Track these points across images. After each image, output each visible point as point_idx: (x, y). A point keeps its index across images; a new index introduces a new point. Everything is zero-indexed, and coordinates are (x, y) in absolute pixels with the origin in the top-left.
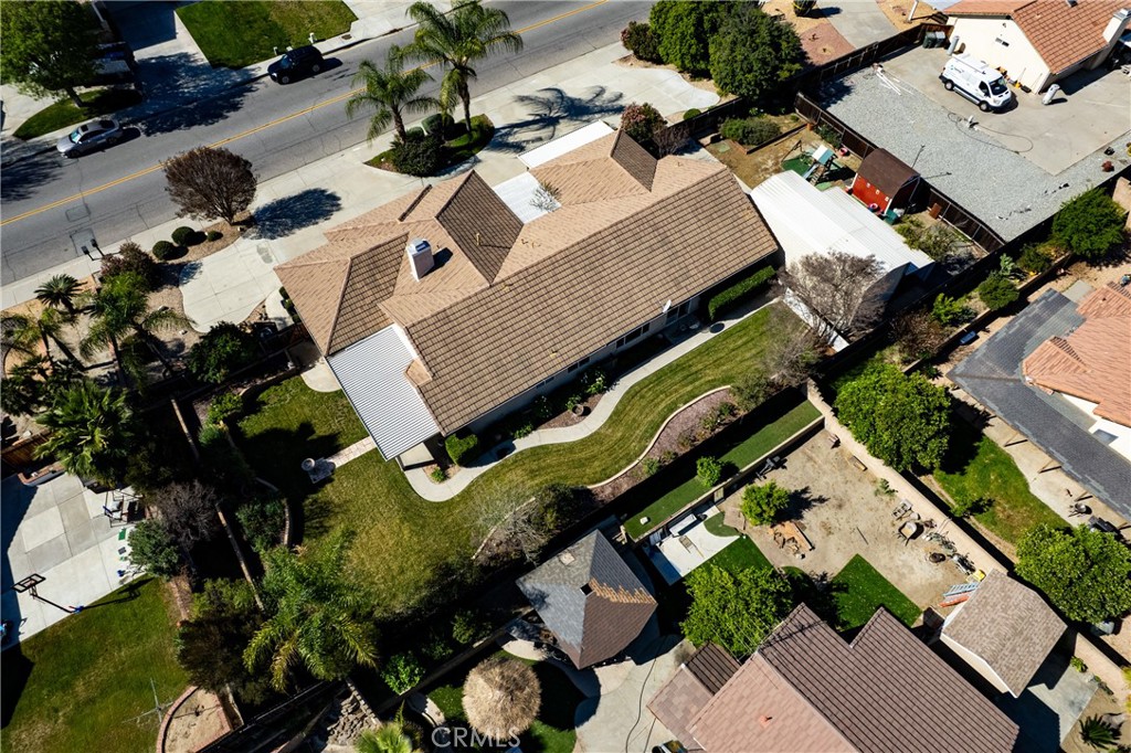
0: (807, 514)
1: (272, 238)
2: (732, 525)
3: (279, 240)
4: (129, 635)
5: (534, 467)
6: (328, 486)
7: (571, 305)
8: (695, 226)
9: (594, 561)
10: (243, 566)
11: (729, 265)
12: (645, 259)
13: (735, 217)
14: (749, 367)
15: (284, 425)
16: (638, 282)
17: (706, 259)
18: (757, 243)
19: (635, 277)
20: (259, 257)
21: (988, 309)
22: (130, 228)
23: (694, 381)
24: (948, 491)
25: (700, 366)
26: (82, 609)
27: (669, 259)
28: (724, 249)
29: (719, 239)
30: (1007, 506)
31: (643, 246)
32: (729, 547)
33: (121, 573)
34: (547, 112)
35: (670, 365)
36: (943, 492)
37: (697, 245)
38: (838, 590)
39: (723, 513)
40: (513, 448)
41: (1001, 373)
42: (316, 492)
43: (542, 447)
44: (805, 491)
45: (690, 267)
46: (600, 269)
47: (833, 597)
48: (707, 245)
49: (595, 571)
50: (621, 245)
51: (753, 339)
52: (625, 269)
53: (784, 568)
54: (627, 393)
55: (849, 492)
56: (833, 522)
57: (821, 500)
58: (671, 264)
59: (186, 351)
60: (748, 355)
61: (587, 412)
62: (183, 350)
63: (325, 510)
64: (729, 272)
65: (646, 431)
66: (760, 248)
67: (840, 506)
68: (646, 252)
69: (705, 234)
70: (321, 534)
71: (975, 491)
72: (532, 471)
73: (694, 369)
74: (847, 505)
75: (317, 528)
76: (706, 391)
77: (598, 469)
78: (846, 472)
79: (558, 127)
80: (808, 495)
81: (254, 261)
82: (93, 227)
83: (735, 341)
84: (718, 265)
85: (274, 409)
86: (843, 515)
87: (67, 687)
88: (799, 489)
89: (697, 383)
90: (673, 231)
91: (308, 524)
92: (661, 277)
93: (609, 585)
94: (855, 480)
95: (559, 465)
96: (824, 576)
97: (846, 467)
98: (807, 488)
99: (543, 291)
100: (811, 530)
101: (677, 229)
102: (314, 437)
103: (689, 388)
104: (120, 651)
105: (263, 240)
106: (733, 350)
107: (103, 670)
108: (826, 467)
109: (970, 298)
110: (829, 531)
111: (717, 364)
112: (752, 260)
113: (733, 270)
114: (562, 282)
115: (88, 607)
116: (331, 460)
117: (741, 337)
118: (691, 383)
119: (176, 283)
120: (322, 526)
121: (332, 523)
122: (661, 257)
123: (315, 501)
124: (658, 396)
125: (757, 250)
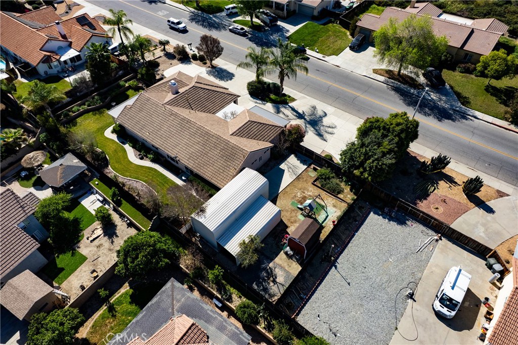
0: (106, 238)
7: (167, 129)
8: (216, 153)
11: (206, 174)
12: (193, 142)
13: (228, 166)
16: (184, 145)
17: (205, 164)
18: (222, 180)
19: (185, 143)
21: (235, 308)
24: (121, 296)
27: (198, 151)
28: (212, 168)
29: (216, 164)
30: (113, 325)
31: (198, 139)
34: (307, 115)
36: (120, 294)
37: (209, 158)
38: (73, 253)
40: (125, 145)
41: (177, 306)
45: (198, 160)
46: (183, 131)
47: (70, 251)
48: (210, 161)
49: (69, 166)
50: (195, 132)
52: (187, 138)
53: (83, 234)
54: (152, 168)
56: (102, 248)
57: (112, 242)
58: (196, 153)
61: (142, 158)
64: (203, 175)
65: (134, 176)
66: (220, 182)
67: (109, 249)
68: (196, 141)
69: (215, 158)
70: (94, 115)
71: (121, 309)
74: (110, 252)
77: (117, 166)
80: (115, 237)
84: (204, 169)
86: (105, 251)
90: (210, 146)
91: (97, 111)
92: (189, 151)
93: (64, 171)
96: (79, 247)
98: (118, 237)
99: (167, 119)
101: (211, 147)
109: (240, 297)
110: (99, 246)
112: (213, 181)
113: (205, 176)
114: (173, 122)
122: (197, 148)
125: (219, 182)
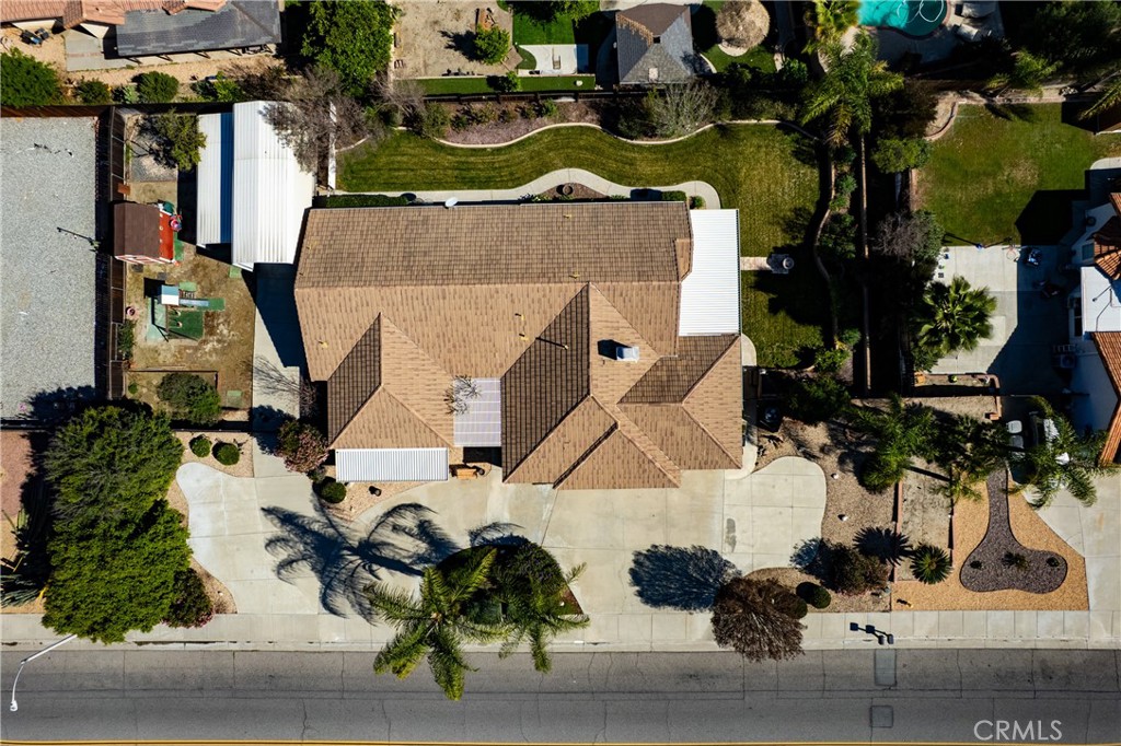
0: (462, 31)
1: (715, 553)
2: (518, 55)
3: (709, 548)
4: (952, 206)
5: (627, 167)
6: (779, 245)
9: (639, 59)
10: (865, 206)
14: (413, 148)
15: (790, 322)
20: (737, 534)
22: (838, 661)
23: (463, 163)
25: (450, 172)
26: (978, 246)
32: (531, 43)
33: (947, 257)
34: (360, 569)
35: (471, 188)
39: (517, 68)
40: (632, 192)
42: (790, 246)
43: (612, 180)
44: (450, 47)
49: (643, 49)
51: (390, 170)
53: (508, 12)
54: (521, 185)
55: (421, 26)
56: (450, 15)
57: (444, 34)
59: (838, 451)
60: (405, 159)
61: (560, 188)
62: (842, 454)
63: (789, 227)
65: (530, 144)
67: (436, 22)
70: (800, 209)
72: (631, 164)
73: (456, 172)
74: (432, 19)
75: (801, 216)
76: (462, 149)
77: (585, 137)
78: (410, 41)
79: (364, 535)
80: (451, 43)
81: (744, 532)
82: (873, 685)
83: (404, 176)
85: (791, 343)
87: (998, 194)
88: (452, 51)
89: (463, 159)
91: (806, 223)
93: (639, 38)
94: (410, 32)
95: (609, 158)
97: (407, 44)
100: (469, 21)
102: (772, 296)
103: (472, 159)
104: (961, 198)
105: (725, 558)
106: (412, 170)
107: (976, 191)
108: (421, 52)
110: (458, 13)
111: (434, 166)
115: (974, 244)
116: (768, 266)
117: (397, 178)
118: (467, 163)
119: (821, 545)
120: (797, 215)
121: (789, 213)
123: (794, 238)
124: (500, 168)
